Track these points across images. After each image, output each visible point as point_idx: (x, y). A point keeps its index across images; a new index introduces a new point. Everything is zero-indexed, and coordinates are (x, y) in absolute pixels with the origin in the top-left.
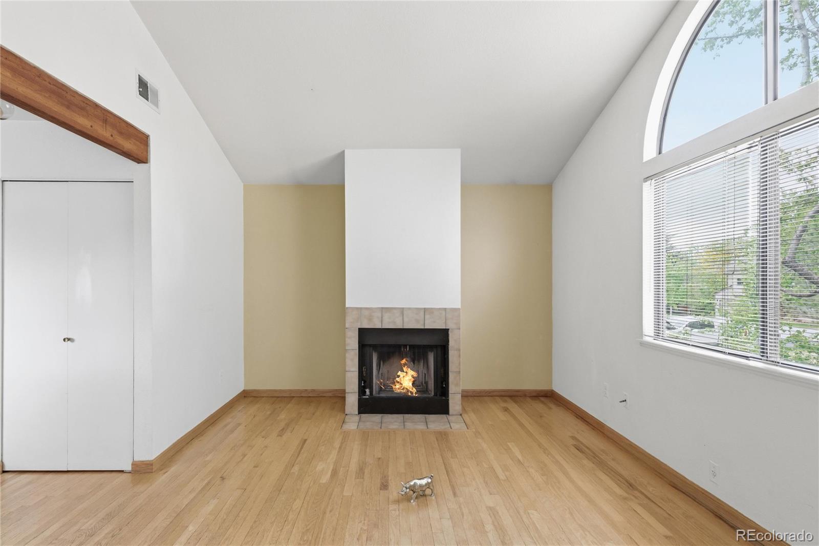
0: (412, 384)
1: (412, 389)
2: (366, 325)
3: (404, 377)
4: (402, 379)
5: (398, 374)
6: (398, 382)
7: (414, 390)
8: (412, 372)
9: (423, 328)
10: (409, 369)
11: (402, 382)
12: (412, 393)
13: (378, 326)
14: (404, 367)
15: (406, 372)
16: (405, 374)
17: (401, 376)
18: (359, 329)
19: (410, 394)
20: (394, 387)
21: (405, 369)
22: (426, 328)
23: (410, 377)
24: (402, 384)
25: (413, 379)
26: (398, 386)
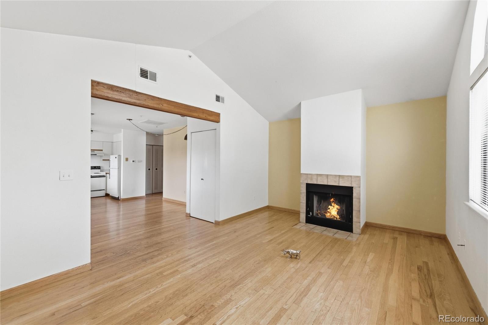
0: (337, 213)
1: (337, 216)
2: (310, 182)
3: (332, 209)
4: (331, 210)
5: (329, 207)
6: (329, 212)
7: (338, 217)
8: (337, 206)
9: (338, 185)
10: (335, 204)
11: (331, 212)
12: (337, 218)
13: (315, 183)
14: (333, 203)
15: (334, 206)
16: (333, 207)
17: (331, 208)
18: (306, 184)
19: (335, 219)
20: (326, 215)
21: (333, 204)
22: (340, 185)
23: (336, 209)
24: (331, 213)
25: (337, 210)
26: (328, 214)
